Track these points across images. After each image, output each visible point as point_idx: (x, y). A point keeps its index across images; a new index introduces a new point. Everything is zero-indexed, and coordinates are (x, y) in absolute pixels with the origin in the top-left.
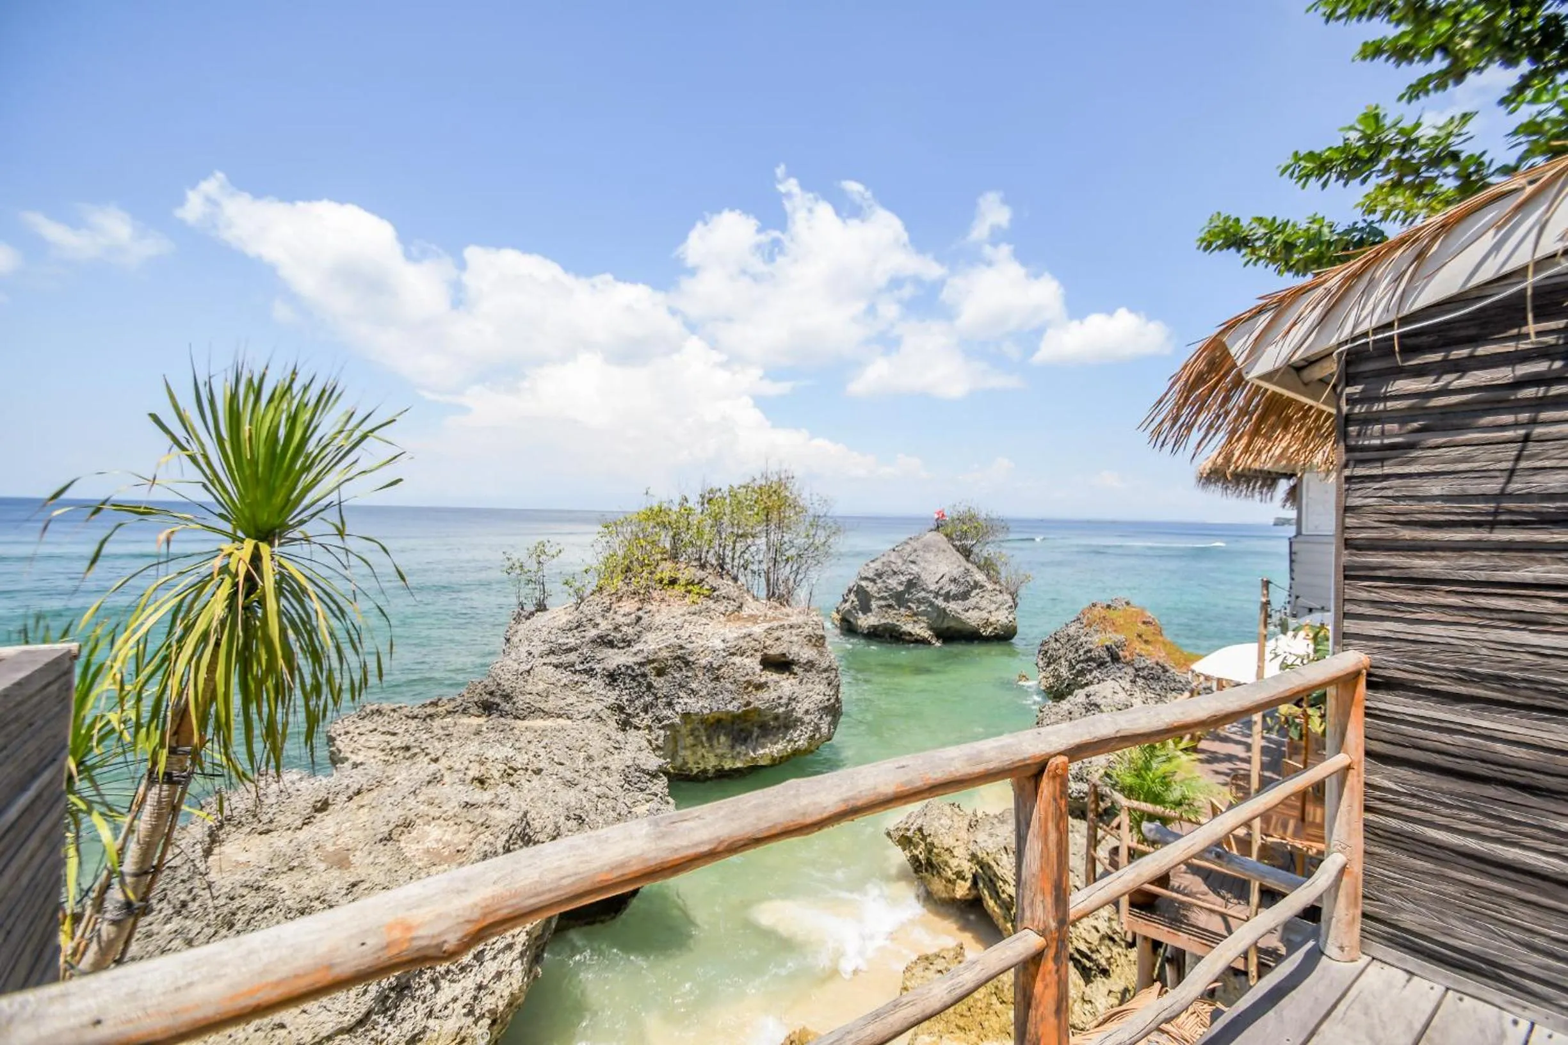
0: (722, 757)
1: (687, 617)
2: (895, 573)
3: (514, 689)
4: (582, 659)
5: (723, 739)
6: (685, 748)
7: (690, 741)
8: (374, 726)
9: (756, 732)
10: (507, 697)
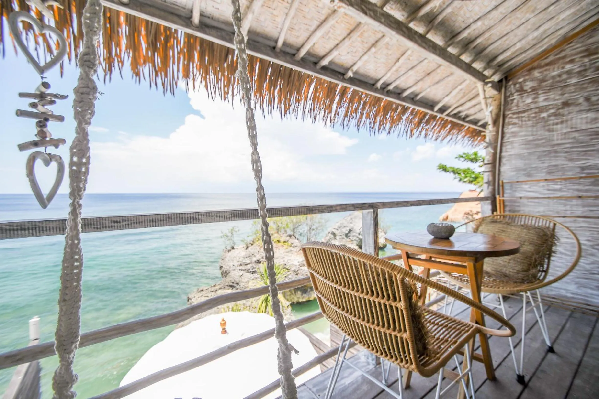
0: (299, 298)
1: (285, 254)
2: (345, 227)
3: (239, 282)
4: (252, 268)
5: (299, 292)
6: (288, 296)
7: (289, 293)
8: (201, 295)
9: (309, 290)
10: (238, 284)
